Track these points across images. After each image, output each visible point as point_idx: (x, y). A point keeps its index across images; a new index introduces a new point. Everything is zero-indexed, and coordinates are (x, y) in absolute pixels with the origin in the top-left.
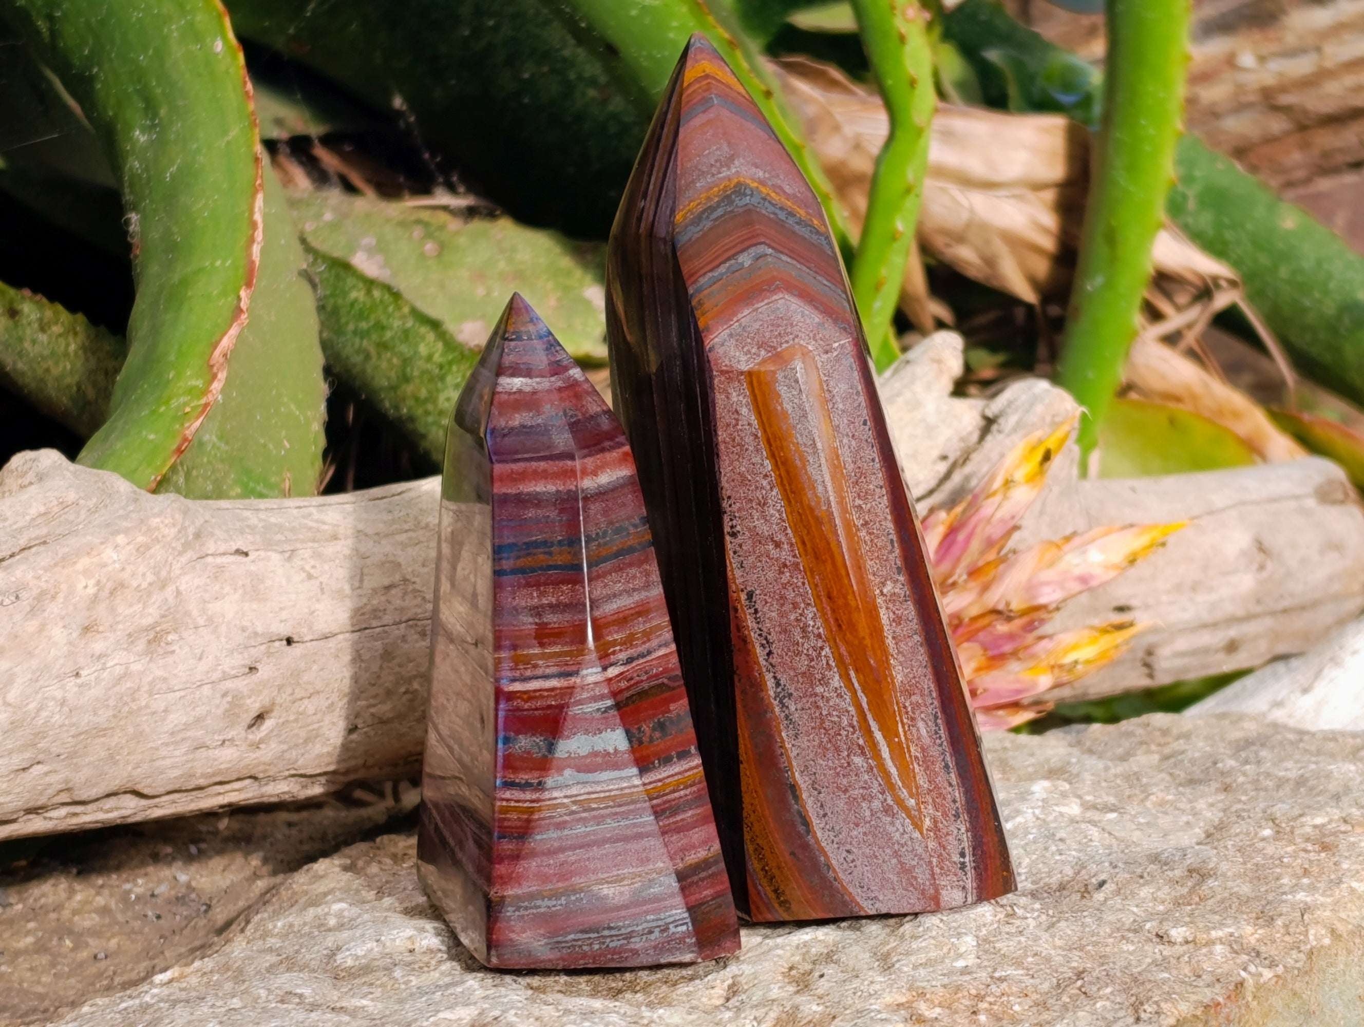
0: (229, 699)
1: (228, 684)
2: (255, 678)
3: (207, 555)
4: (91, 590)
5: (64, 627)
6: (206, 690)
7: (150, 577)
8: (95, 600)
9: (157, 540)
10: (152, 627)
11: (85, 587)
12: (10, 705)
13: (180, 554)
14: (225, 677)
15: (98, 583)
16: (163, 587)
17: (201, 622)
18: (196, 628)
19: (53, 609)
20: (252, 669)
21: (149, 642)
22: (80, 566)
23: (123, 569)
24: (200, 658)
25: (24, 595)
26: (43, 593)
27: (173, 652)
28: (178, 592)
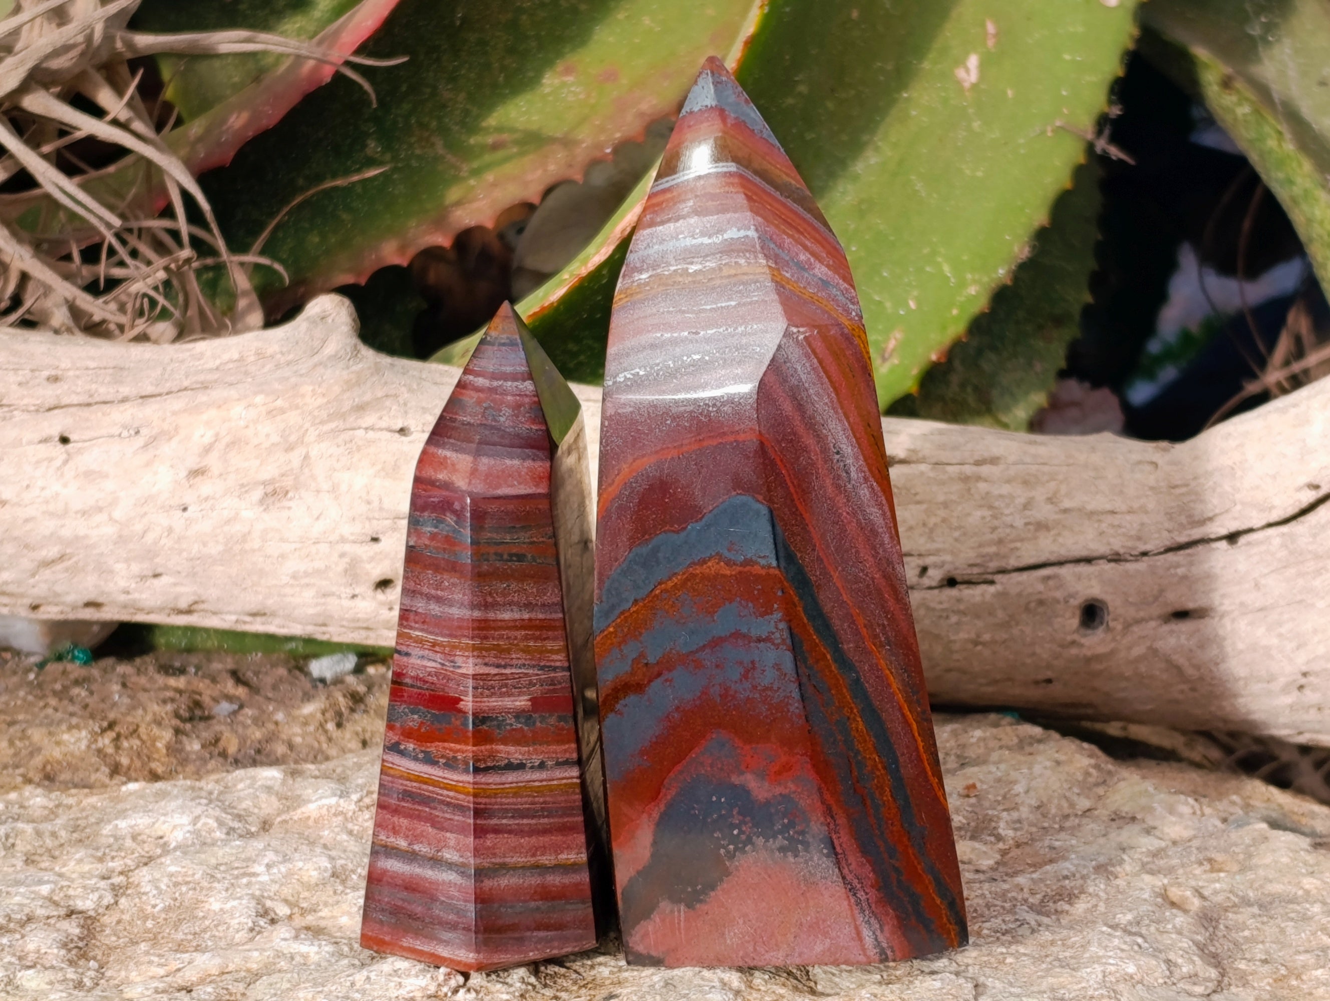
0: (347, 560)
1: (347, 547)
2: (376, 547)
3: (359, 428)
4: (208, 439)
5: (172, 466)
6: (324, 548)
7: (275, 438)
8: (207, 450)
9: (297, 407)
10: (272, 481)
11: (201, 435)
12: (116, 521)
13: (322, 422)
14: (343, 540)
15: (217, 435)
16: (290, 449)
17: (325, 486)
18: (318, 491)
19: (167, 449)
20: (375, 540)
21: (266, 494)
22: (205, 417)
23: (247, 427)
24: (318, 518)
25: (144, 431)
26: (162, 433)
27: (289, 508)
28: (306, 457)
